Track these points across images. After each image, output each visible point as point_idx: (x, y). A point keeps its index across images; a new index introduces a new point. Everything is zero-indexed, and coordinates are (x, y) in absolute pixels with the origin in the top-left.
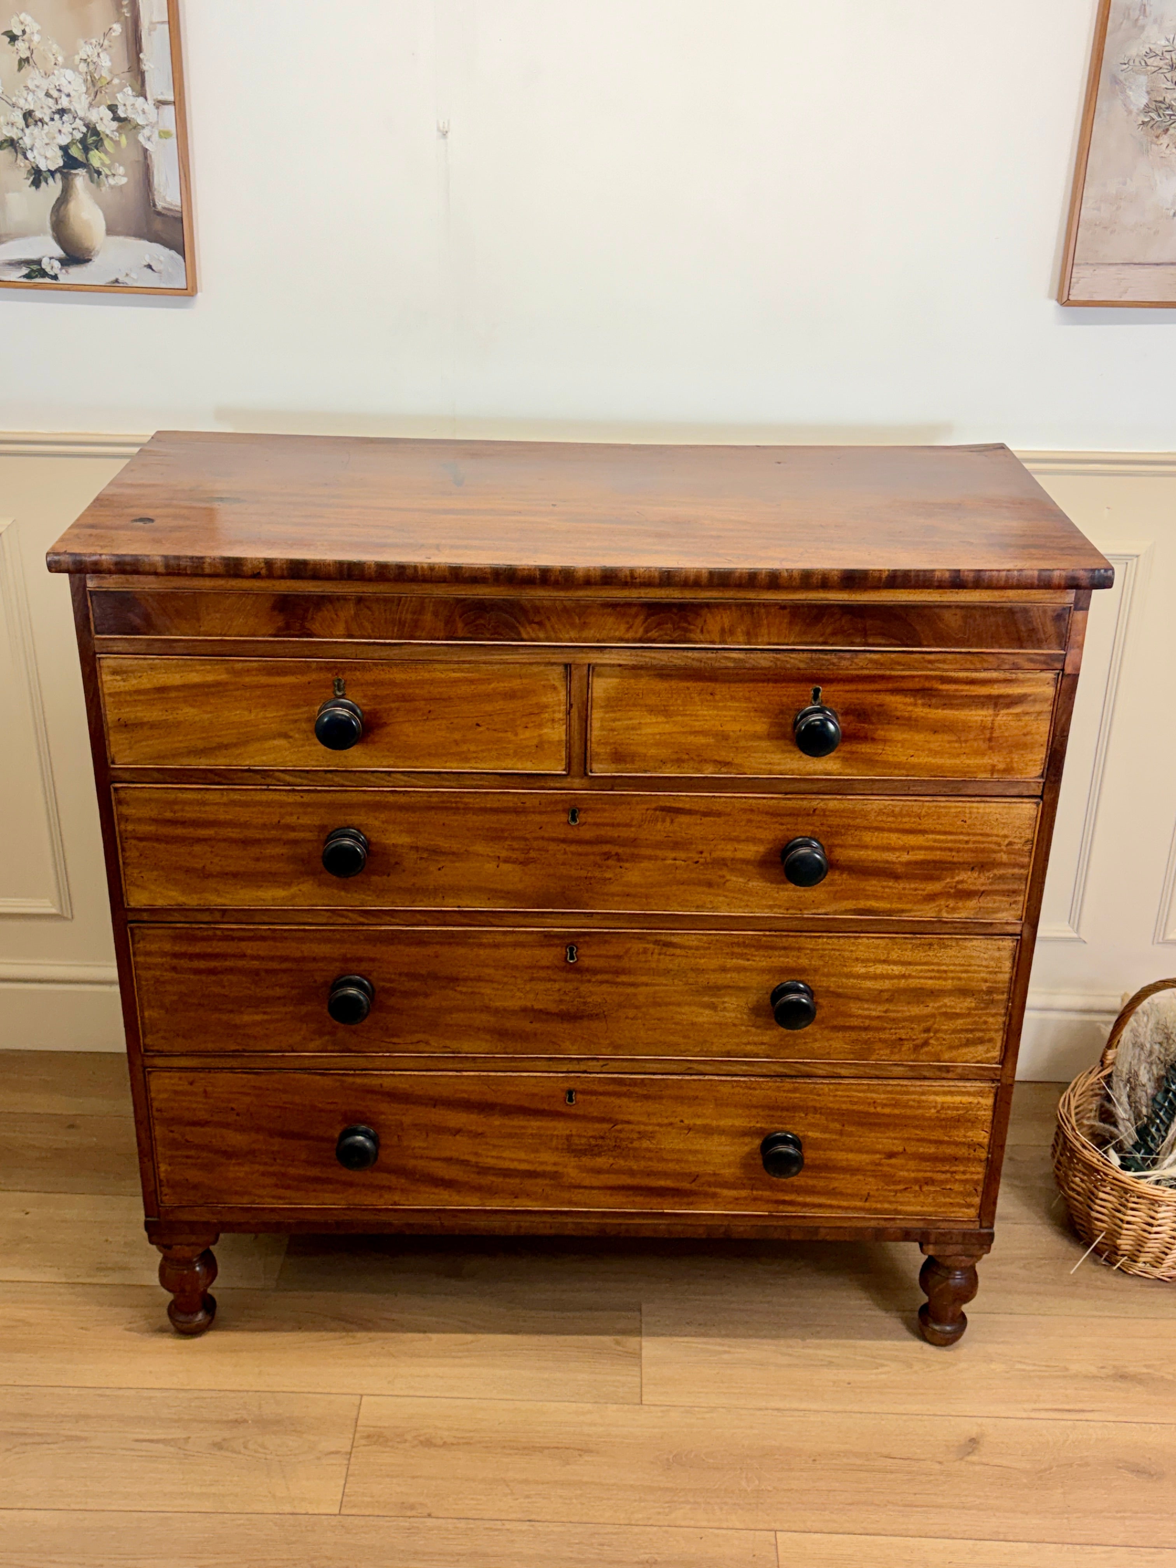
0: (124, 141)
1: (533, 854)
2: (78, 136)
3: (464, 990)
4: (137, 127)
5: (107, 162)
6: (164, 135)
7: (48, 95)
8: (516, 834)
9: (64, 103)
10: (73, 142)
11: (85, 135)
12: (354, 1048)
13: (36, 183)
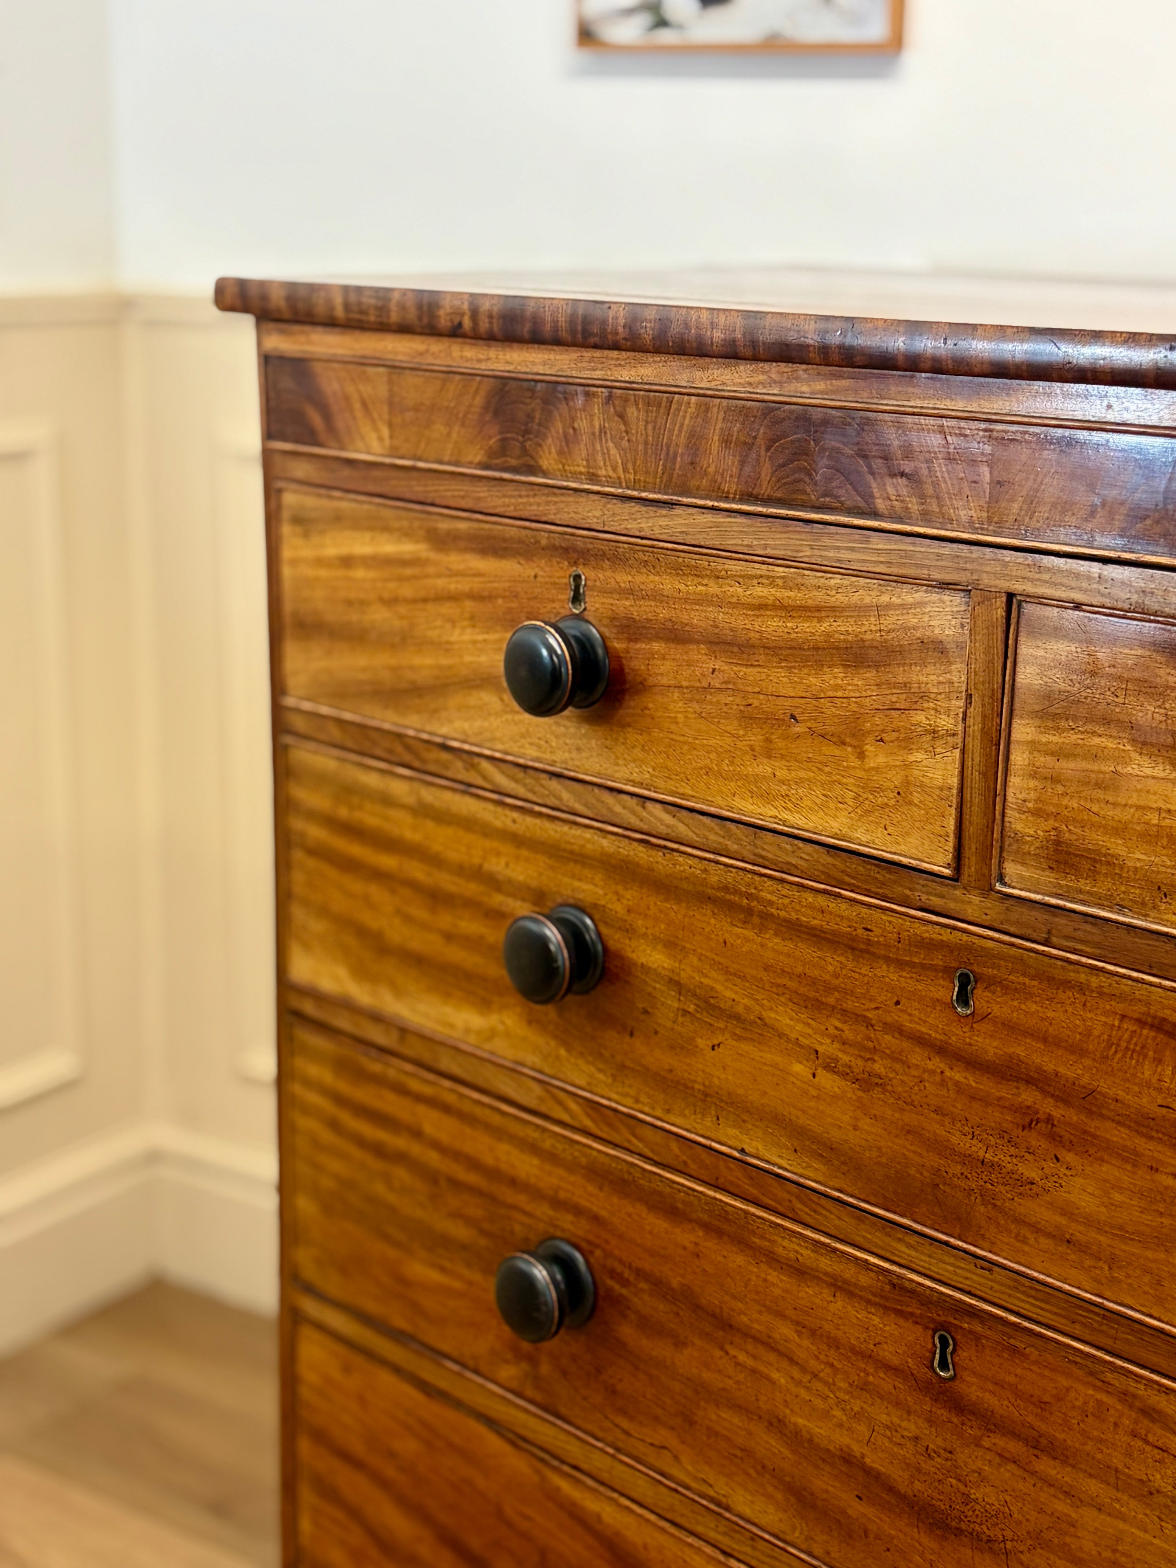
1: (879, 1067)
3: (742, 1357)
8: (851, 1004)
12: (563, 1411)
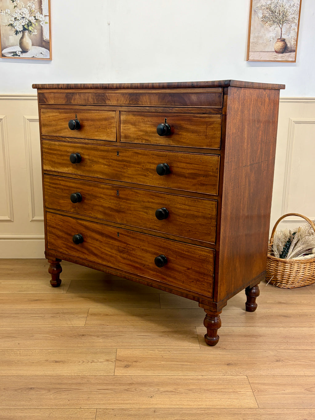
0: (37, 24)
2: (27, 23)
4: (40, 21)
5: (33, 29)
6: (46, 23)
7: (20, 14)
9: (24, 16)
10: (25, 24)
11: (28, 23)
13: (16, 34)
